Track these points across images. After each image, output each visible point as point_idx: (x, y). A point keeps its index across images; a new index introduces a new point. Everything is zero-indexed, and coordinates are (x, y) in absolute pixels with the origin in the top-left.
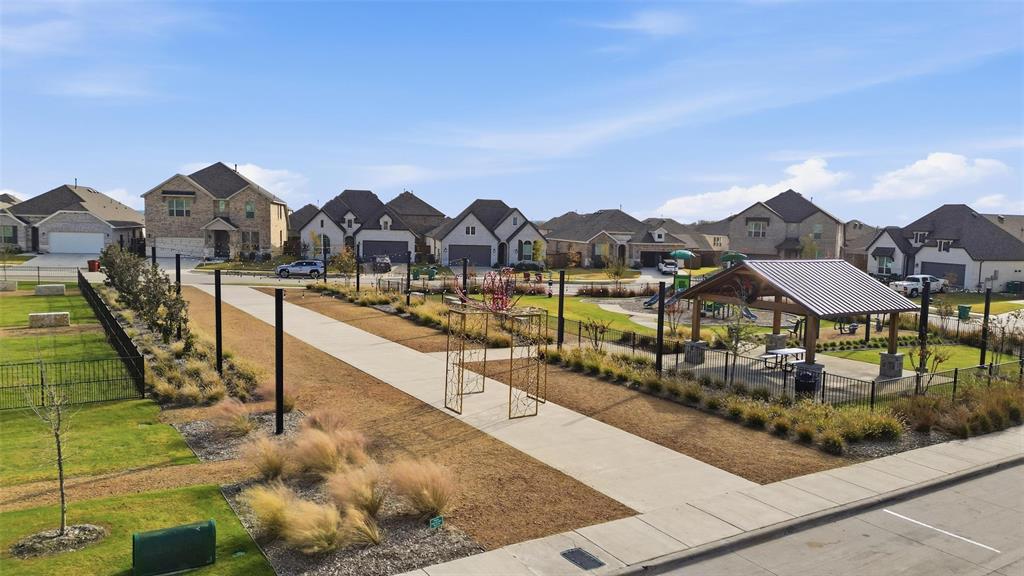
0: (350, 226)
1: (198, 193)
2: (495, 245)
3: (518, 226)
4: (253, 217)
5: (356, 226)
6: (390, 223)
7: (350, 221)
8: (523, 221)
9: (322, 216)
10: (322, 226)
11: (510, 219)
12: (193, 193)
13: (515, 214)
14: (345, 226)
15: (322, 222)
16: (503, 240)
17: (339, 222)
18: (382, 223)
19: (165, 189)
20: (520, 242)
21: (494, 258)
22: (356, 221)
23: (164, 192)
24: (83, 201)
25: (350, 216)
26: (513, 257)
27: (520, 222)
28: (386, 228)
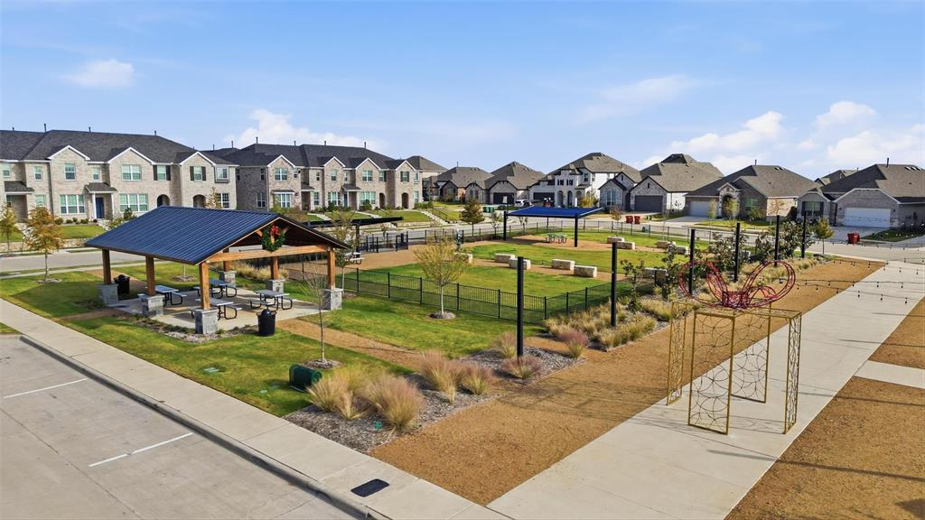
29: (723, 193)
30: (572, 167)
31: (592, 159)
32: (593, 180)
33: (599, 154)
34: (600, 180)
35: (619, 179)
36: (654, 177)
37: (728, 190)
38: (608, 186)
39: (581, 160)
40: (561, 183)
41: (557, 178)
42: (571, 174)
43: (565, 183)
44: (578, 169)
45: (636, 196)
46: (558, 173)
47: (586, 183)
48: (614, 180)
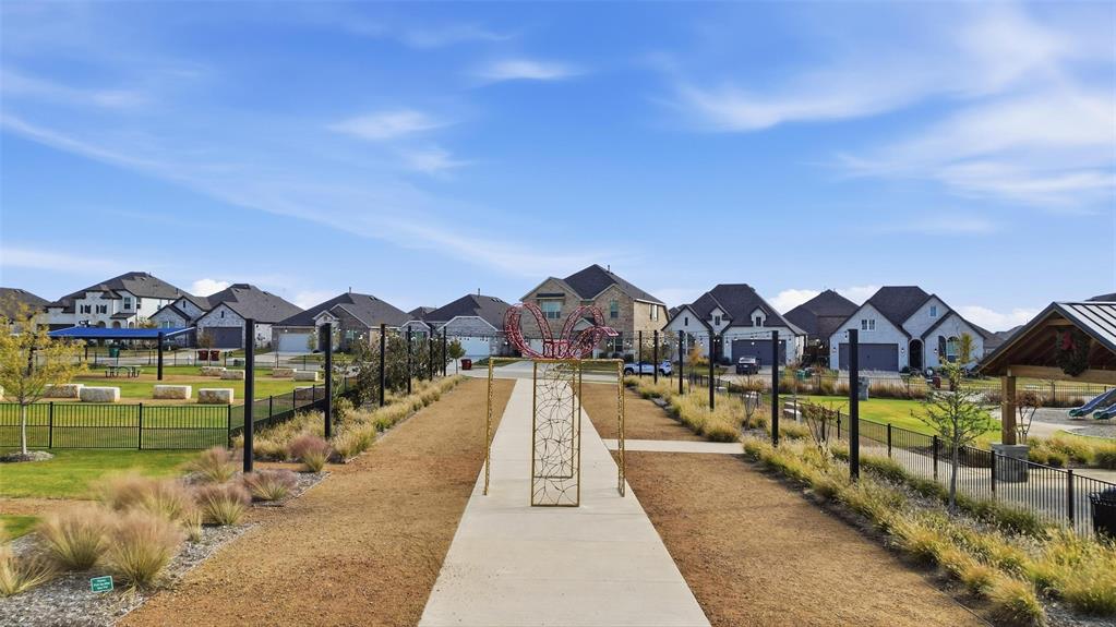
0: (718, 323)
1: (567, 294)
2: (903, 344)
3: (938, 317)
4: (617, 317)
5: (724, 324)
6: (763, 319)
7: (717, 319)
8: (946, 311)
9: (686, 314)
10: (686, 324)
11: (926, 308)
12: (563, 295)
13: (932, 302)
14: (712, 323)
15: (686, 319)
16: (916, 336)
17: (705, 319)
18: (754, 319)
19: (539, 292)
20: (941, 339)
21: (903, 361)
22: (725, 317)
23: (539, 295)
24: (479, 307)
25: (717, 313)
26: (931, 357)
27: (940, 312)
28: (758, 324)
29: (320, 322)
30: (105, 288)
31: (133, 279)
32: (139, 307)
33: (143, 274)
34: (149, 307)
35: (180, 306)
36: (230, 304)
37: (326, 318)
38: (162, 315)
39: (118, 280)
40: (88, 309)
41: (79, 303)
42: (102, 298)
43: (93, 309)
44: (113, 291)
45: (205, 328)
46: (82, 295)
47: (127, 311)
48: (172, 307)
